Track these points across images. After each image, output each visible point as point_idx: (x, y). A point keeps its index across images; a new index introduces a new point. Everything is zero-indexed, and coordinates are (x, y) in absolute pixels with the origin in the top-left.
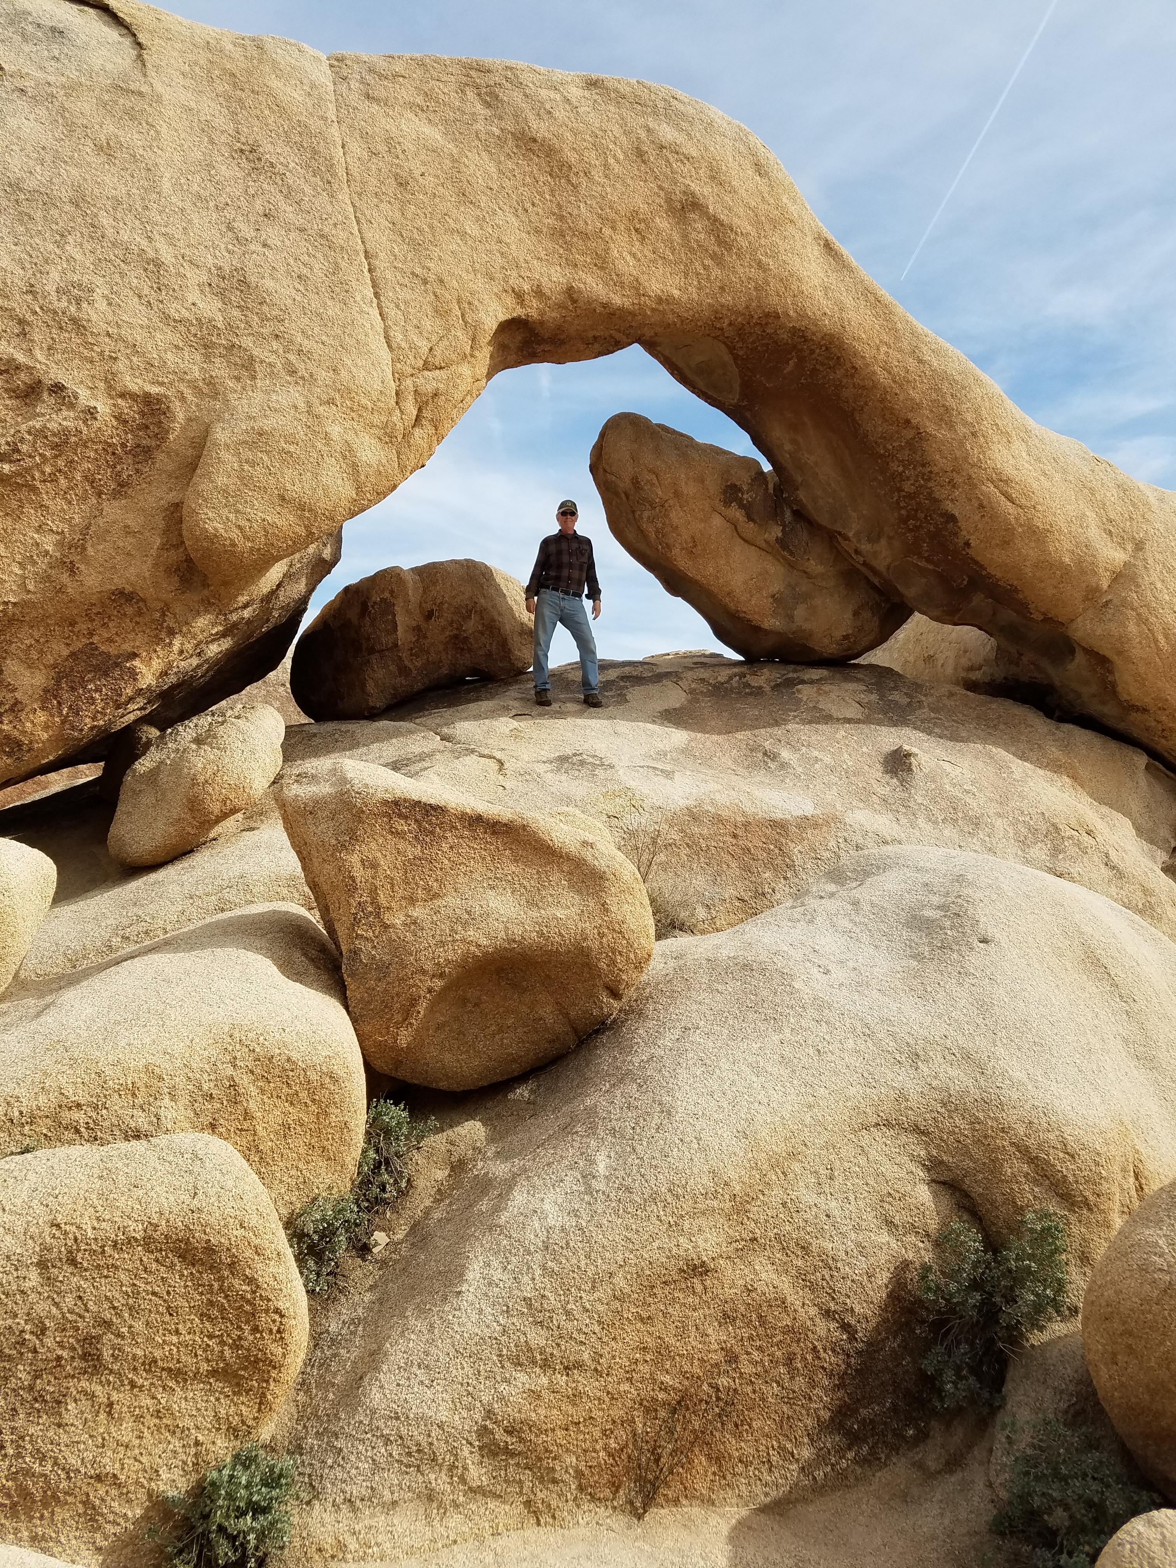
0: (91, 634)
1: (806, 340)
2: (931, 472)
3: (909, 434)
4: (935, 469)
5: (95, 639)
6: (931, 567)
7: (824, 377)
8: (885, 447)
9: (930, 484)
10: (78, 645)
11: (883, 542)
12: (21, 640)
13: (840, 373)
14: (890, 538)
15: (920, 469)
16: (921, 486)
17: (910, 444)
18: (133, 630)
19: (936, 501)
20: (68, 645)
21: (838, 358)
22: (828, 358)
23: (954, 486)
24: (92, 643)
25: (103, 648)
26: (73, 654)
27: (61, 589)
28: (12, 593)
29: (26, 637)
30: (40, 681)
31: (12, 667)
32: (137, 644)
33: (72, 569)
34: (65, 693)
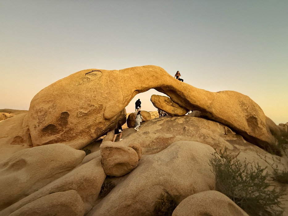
25: (99, 127)
26: (96, 128)
27: (95, 123)
28: (91, 123)
29: (92, 127)
30: (94, 131)
31: (91, 130)
32: (102, 126)
33: (96, 121)
34: (96, 132)
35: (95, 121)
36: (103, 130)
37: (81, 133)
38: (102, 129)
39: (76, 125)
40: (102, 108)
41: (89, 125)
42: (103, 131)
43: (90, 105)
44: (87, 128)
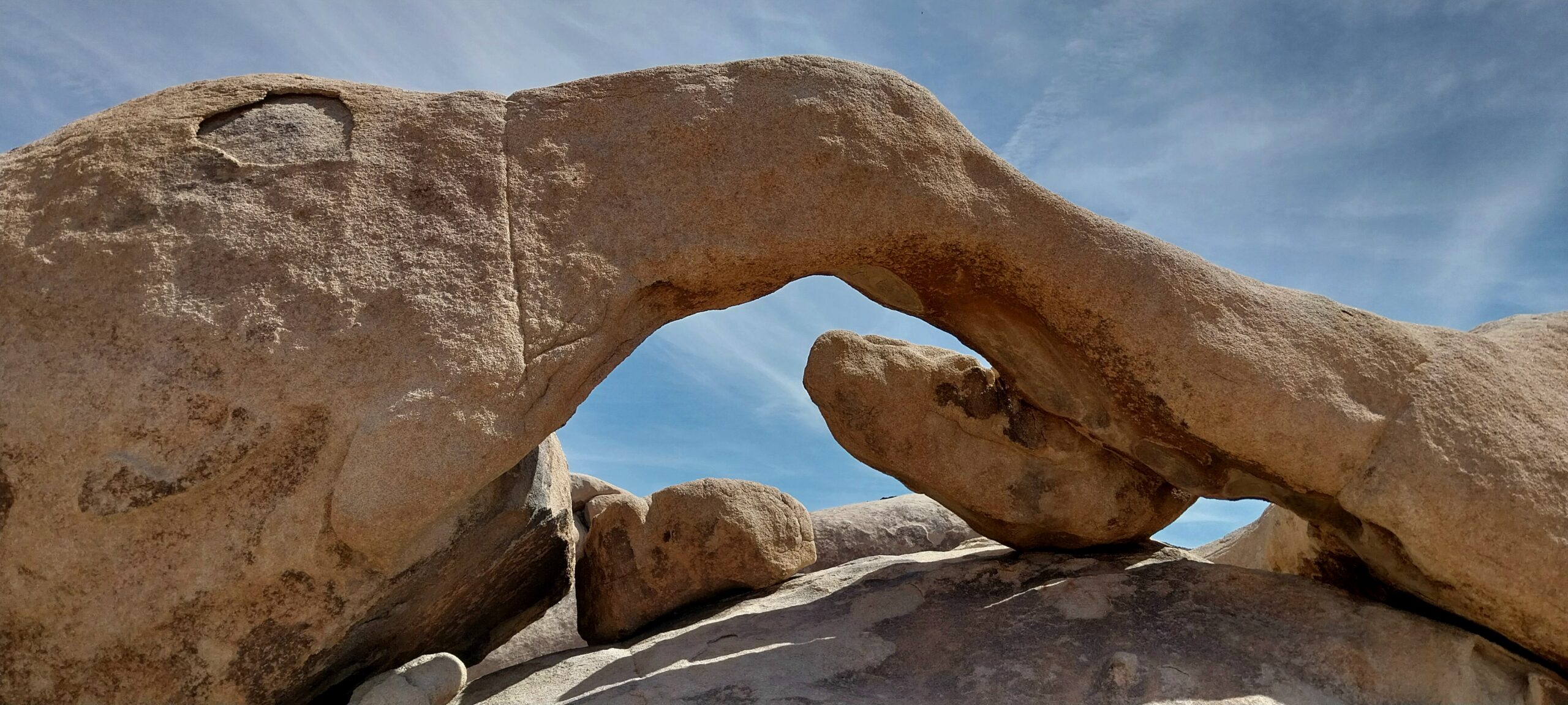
0: (270, 611)
1: (961, 253)
2: (1125, 357)
3: (1094, 323)
4: (1129, 354)
5: (273, 616)
6: (1171, 446)
7: (995, 281)
8: (1075, 338)
9: (1129, 369)
10: (259, 621)
11: (1113, 425)
12: (212, 623)
13: (1008, 276)
14: (1118, 421)
15: (1114, 354)
16: (1122, 371)
17: (1098, 331)
18: (306, 604)
19: (1139, 384)
20: (251, 622)
21: (1000, 263)
22: (991, 264)
23: (1152, 368)
24: (270, 619)
25: (280, 622)
26: (253, 631)
27: (242, 576)
28: (201, 583)
29: (215, 619)
30: (229, 654)
31: (204, 646)
32: (308, 613)
33: (250, 559)
34: (247, 664)
35: (244, 567)
36: (316, 649)
37: (103, 665)
38: (306, 643)
39: (65, 588)
40: (323, 440)
41: (190, 597)
42: (313, 659)
43: (213, 409)
44: (162, 627)
